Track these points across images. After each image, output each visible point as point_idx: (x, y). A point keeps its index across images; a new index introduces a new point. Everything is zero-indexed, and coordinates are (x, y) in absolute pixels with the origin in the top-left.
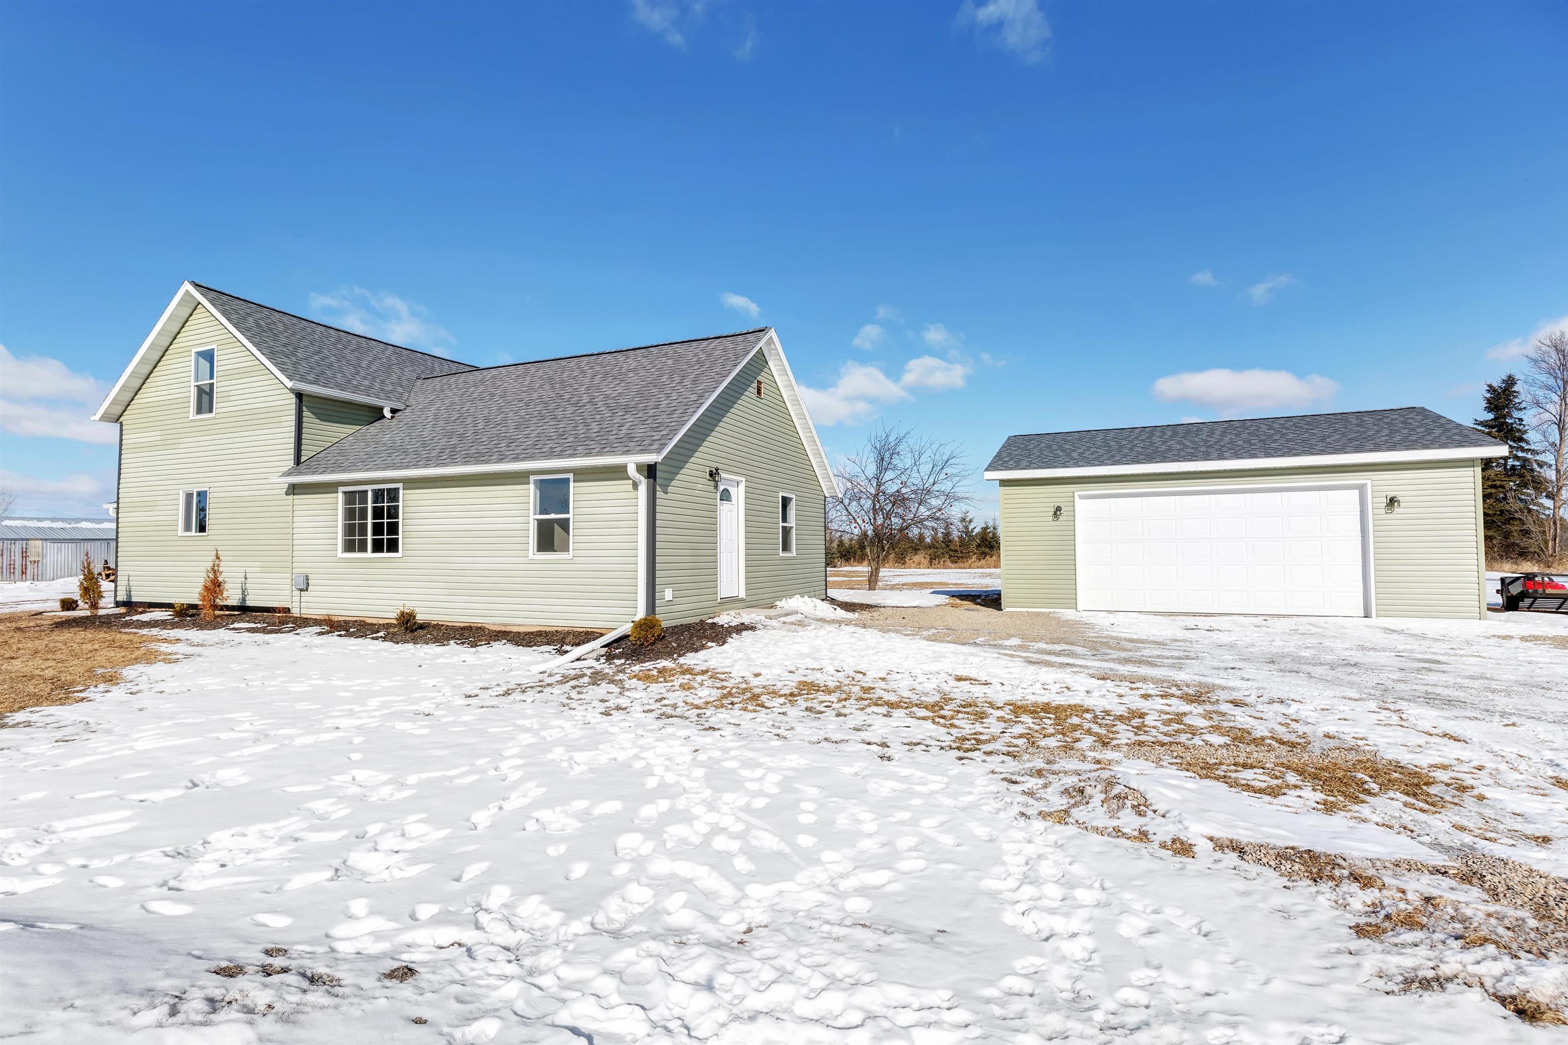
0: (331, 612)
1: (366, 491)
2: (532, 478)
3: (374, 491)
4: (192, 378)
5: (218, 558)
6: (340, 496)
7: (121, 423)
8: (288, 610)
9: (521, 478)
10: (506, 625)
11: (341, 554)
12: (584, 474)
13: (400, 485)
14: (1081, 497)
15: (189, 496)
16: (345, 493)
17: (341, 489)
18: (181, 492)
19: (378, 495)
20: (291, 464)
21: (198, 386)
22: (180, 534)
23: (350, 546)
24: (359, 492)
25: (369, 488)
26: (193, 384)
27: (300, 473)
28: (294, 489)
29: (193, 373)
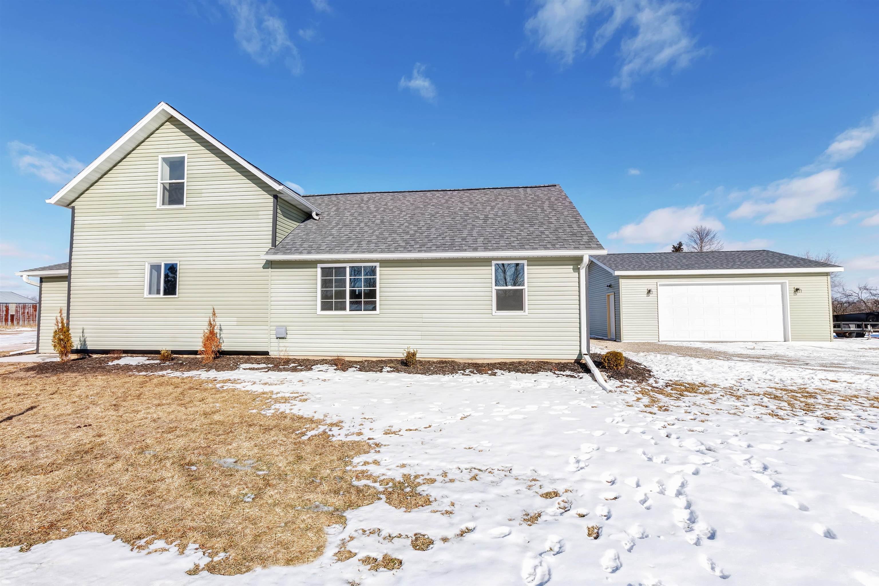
0: (339, 354)
1: (345, 268)
2: (494, 263)
3: (352, 268)
4: (159, 177)
5: (214, 314)
6: (319, 270)
7: (73, 209)
8: (266, 353)
9: (486, 262)
10: (472, 359)
11: (319, 311)
12: (534, 261)
13: (378, 264)
14: (661, 285)
15: (155, 268)
16: (322, 268)
17: (320, 266)
18: (147, 264)
19: (356, 271)
20: (270, 246)
21: (163, 184)
22: (145, 296)
23: (326, 306)
24: (335, 268)
25: (348, 265)
26: (159, 181)
27: (275, 253)
28: (270, 264)
29: (159, 174)
